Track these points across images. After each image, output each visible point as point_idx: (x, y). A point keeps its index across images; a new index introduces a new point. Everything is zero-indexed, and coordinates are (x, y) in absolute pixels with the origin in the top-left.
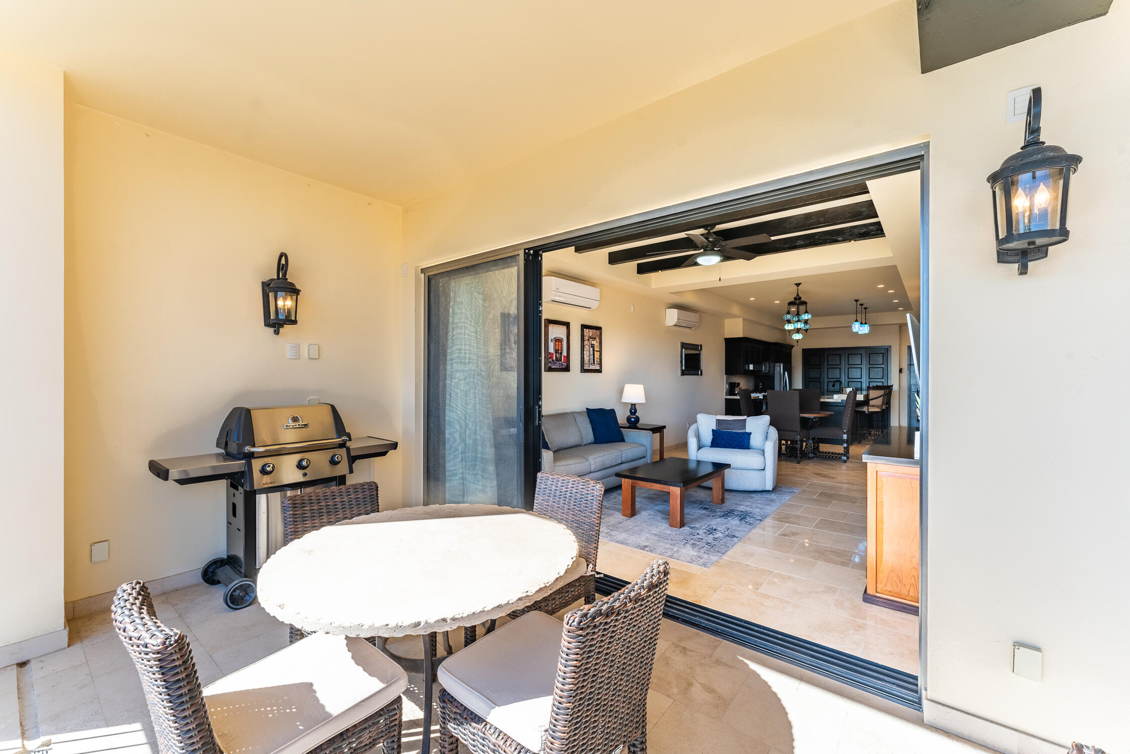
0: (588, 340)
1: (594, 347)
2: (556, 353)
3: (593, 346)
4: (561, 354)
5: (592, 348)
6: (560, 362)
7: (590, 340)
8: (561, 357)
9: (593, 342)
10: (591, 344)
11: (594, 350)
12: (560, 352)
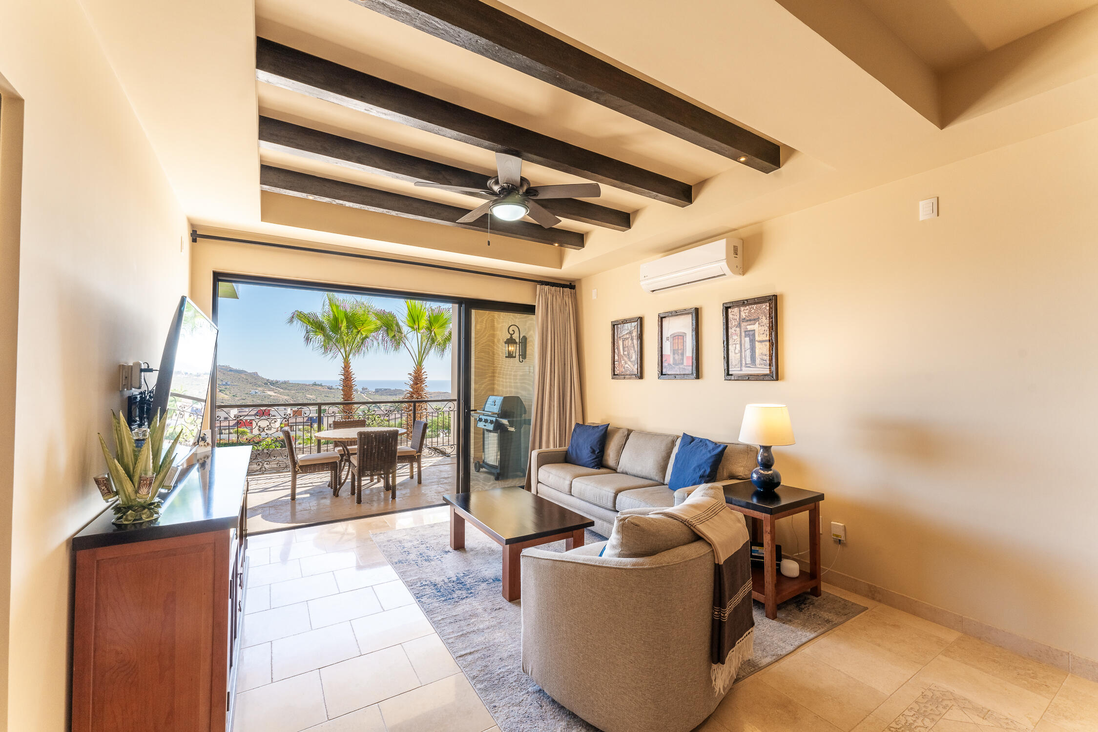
0: (739, 325)
1: (754, 335)
2: (674, 354)
3: (751, 335)
4: (682, 354)
5: (747, 339)
6: (681, 366)
7: (743, 324)
8: (683, 360)
9: (750, 328)
10: (745, 332)
11: (753, 341)
12: (680, 352)
